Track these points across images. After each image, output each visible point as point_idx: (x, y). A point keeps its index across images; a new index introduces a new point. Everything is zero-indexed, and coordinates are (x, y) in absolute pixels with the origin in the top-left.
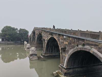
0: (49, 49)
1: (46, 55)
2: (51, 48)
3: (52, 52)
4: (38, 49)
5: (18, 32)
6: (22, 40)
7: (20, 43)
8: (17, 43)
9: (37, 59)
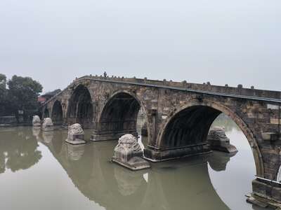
0: (170, 135)
1: (164, 154)
2: (175, 134)
3: (175, 144)
4: (105, 138)
5: (7, 87)
6: (19, 111)
7: (16, 120)
8: (3, 121)
9: (149, 166)
